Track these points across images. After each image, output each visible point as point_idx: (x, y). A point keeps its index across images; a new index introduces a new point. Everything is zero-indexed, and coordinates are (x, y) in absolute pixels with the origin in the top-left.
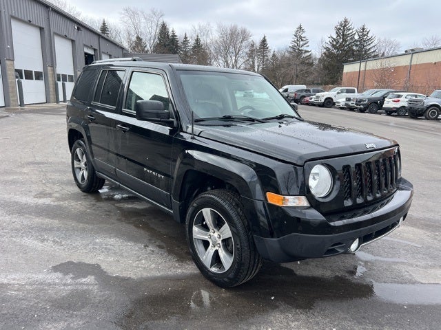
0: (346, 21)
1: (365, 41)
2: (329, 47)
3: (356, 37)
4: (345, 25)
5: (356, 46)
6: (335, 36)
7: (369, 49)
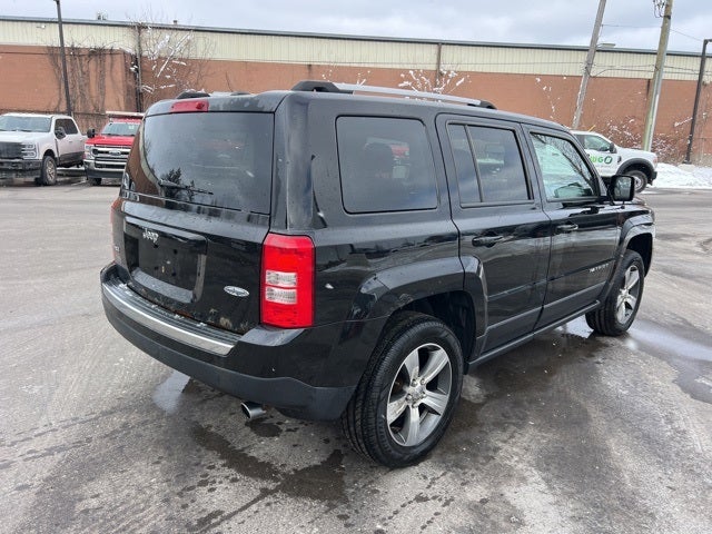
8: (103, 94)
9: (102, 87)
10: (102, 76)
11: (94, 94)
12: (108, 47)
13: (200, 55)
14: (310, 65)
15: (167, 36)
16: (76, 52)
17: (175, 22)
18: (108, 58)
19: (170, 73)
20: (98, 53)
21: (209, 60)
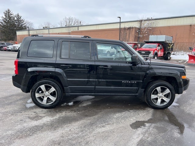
0: (9, 10)
1: (20, 21)
2: (3, 22)
3: (16, 19)
4: (9, 12)
5: (16, 22)
6: (5, 17)
7: (23, 25)
8: (129, 38)
9: (129, 36)
10: (130, 34)
11: (127, 38)
12: (132, 27)
13: (154, 26)
14: (191, 25)
15: (147, 22)
16: (125, 29)
17: (152, 18)
18: (132, 29)
19: (147, 31)
20: (129, 28)
21: (156, 27)
